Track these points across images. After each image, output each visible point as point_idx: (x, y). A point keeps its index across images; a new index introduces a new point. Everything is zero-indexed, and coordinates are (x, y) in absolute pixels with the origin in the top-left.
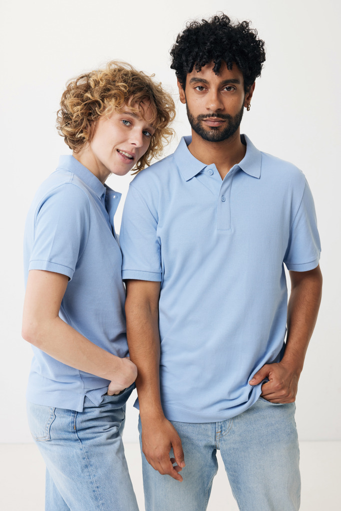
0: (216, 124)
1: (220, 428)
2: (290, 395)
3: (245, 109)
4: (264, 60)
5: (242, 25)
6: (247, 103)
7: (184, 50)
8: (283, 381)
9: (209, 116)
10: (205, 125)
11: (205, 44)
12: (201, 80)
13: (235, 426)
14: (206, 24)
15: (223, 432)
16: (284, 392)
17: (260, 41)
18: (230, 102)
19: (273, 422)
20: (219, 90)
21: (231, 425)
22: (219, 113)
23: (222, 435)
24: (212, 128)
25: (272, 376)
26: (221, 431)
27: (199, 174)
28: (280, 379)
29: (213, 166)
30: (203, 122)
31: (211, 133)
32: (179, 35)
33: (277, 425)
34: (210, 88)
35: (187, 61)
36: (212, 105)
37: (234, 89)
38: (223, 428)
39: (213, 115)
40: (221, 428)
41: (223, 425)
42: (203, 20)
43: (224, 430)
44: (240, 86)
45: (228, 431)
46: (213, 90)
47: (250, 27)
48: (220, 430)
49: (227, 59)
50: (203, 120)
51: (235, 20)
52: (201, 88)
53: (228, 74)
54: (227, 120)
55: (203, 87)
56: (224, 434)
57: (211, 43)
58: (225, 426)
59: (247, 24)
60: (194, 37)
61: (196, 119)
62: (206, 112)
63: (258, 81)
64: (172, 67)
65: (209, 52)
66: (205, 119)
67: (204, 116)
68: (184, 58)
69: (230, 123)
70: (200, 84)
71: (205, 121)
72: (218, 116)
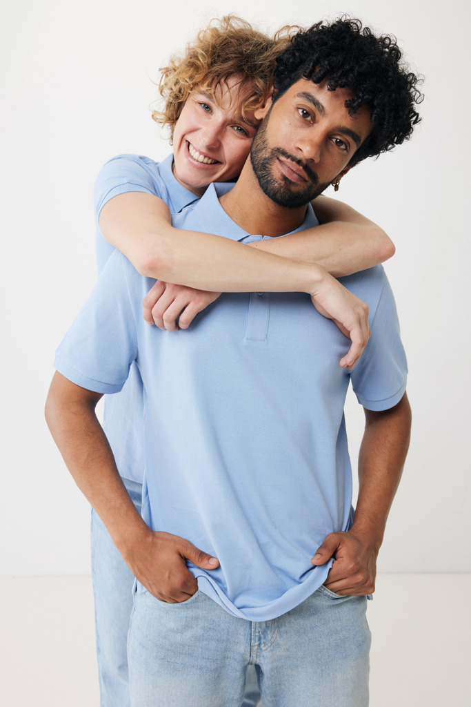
0: (293, 178)
1: (257, 639)
2: (368, 583)
7: (325, 44)
8: (359, 559)
9: (293, 159)
10: (277, 168)
13: (281, 637)
14: (371, 37)
15: (262, 645)
16: (360, 577)
19: (339, 629)
20: (328, 136)
21: (274, 635)
22: (309, 166)
23: (261, 649)
24: (285, 178)
25: (343, 552)
26: (259, 645)
28: (354, 557)
30: (277, 161)
32: (321, 23)
33: (344, 632)
34: (318, 122)
36: (308, 148)
37: (346, 149)
38: (263, 641)
39: (299, 161)
40: (260, 639)
41: (262, 636)
43: (264, 643)
44: (354, 149)
45: (270, 644)
46: (319, 129)
48: (257, 643)
50: (278, 158)
51: (409, 62)
52: (306, 114)
54: (310, 182)
55: (309, 117)
56: (264, 649)
58: (265, 638)
61: (270, 150)
62: (292, 150)
66: (282, 158)
67: (284, 153)
69: (310, 187)
70: (308, 107)
71: (281, 161)
72: (306, 168)
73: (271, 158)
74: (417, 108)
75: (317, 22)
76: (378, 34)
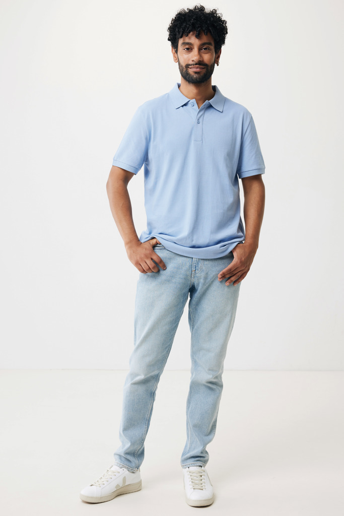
0: (198, 70)
3: (216, 65)
4: (227, 33)
5: (212, 12)
6: (216, 61)
9: (193, 65)
10: (191, 71)
11: (190, 20)
12: (188, 44)
13: (205, 266)
14: (190, 11)
17: (224, 21)
18: (206, 57)
20: (200, 49)
21: (202, 265)
22: (200, 63)
24: (196, 73)
27: (185, 105)
29: (194, 101)
31: (195, 76)
34: (194, 48)
35: (179, 32)
36: (195, 58)
37: (209, 49)
38: (197, 268)
39: (196, 64)
40: (195, 268)
41: (197, 266)
42: (188, 9)
44: (212, 47)
45: (200, 270)
46: (196, 50)
47: (218, 12)
48: (194, 270)
49: (204, 29)
51: (208, 8)
52: (188, 49)
53: (205, 39)
55: (189, 49)
56: (197, 272)
57: (194, 19)
59: (216, 11)
60: (183, 18)
61: (184, 67)
62: (191, 62)
63: (223, 48)
64: (169, 40)
65: (193, 24)
66: (190, 67)
67: (189, 65)
68: (177, 30)
69: (207, 69)
70: (187, 47)
71: (190, 68)
72: (199, 65)
73: (187, 70)
74: (223, 19)
75: (171, 20)
76: (192, 8)
